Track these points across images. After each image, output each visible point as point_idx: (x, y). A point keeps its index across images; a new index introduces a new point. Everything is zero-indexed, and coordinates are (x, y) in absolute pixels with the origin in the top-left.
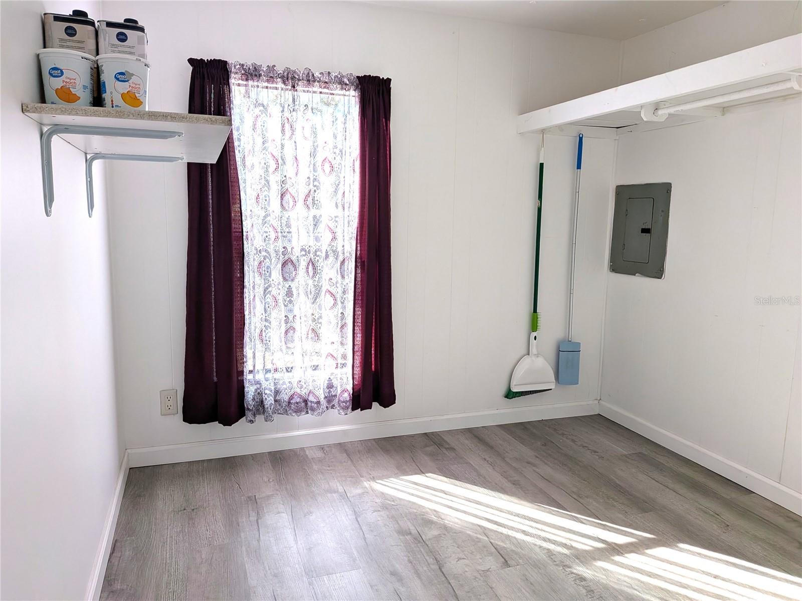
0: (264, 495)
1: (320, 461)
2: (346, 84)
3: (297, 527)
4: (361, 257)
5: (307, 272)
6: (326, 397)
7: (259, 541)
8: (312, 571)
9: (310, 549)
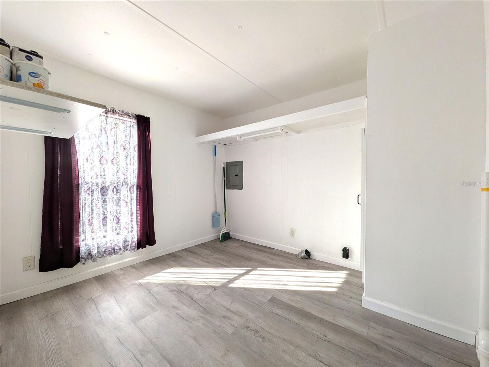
0: (97, 296)
1: (123, 274)
2: (131, 117)
3: (120, 304)
4: (139, 185)
5: (113, 192)
6: (123, 246)
7: (100, 316)
8: (135, 320)
9: (130, 311)
